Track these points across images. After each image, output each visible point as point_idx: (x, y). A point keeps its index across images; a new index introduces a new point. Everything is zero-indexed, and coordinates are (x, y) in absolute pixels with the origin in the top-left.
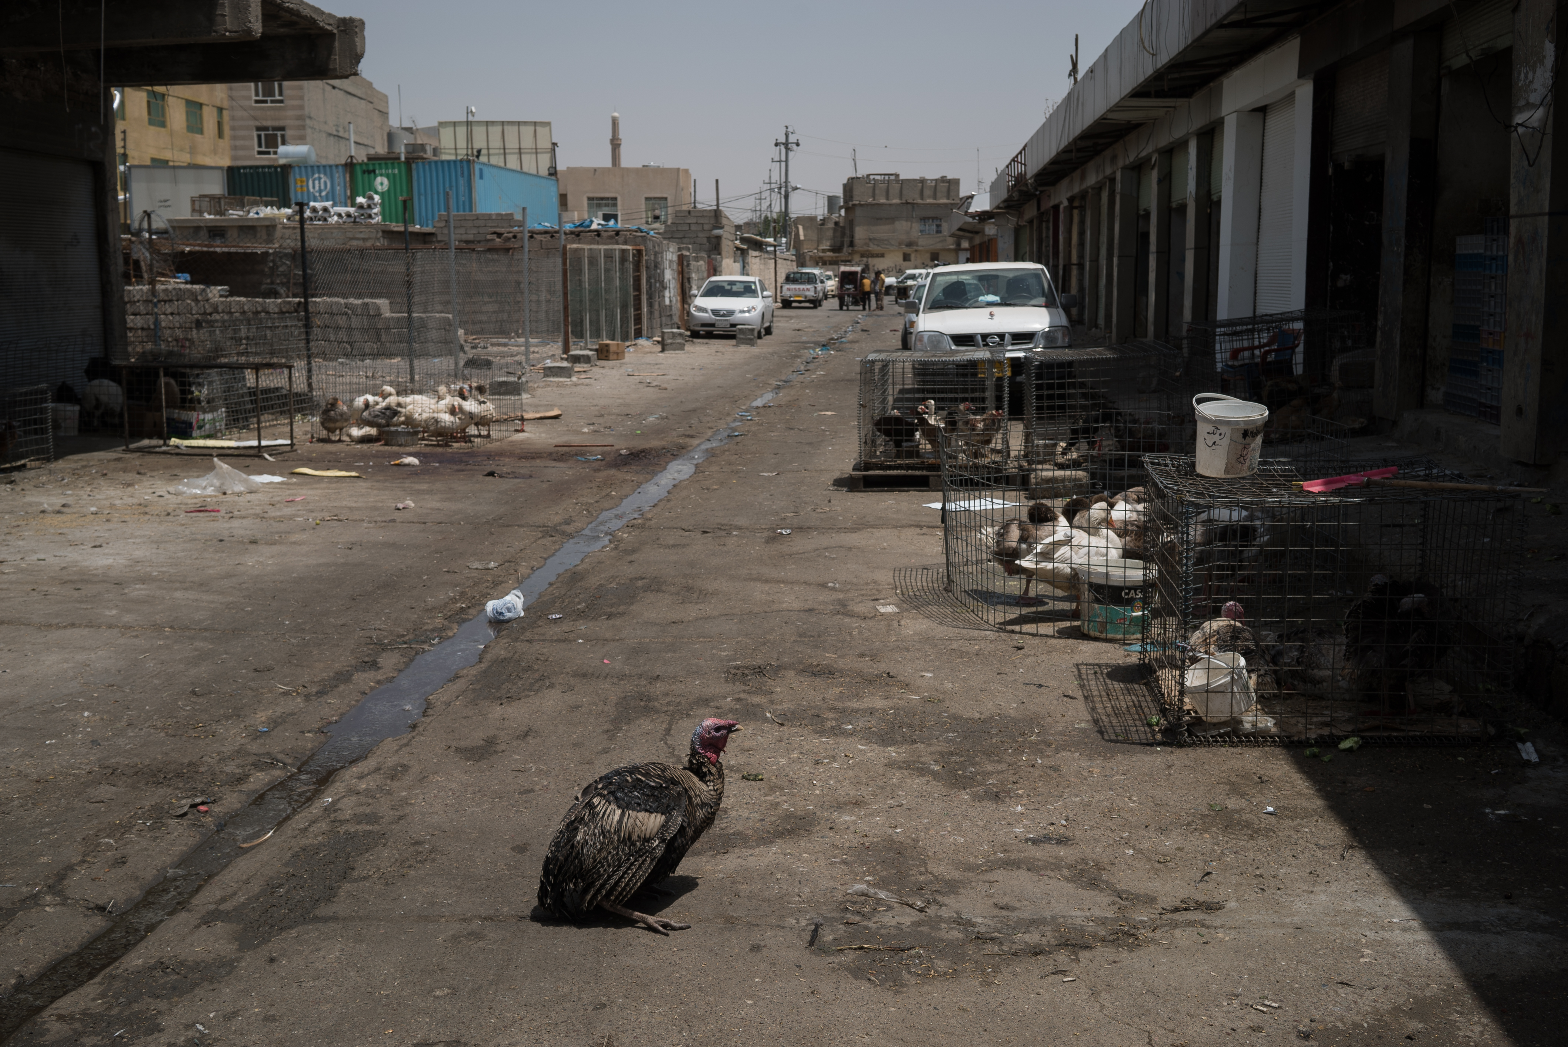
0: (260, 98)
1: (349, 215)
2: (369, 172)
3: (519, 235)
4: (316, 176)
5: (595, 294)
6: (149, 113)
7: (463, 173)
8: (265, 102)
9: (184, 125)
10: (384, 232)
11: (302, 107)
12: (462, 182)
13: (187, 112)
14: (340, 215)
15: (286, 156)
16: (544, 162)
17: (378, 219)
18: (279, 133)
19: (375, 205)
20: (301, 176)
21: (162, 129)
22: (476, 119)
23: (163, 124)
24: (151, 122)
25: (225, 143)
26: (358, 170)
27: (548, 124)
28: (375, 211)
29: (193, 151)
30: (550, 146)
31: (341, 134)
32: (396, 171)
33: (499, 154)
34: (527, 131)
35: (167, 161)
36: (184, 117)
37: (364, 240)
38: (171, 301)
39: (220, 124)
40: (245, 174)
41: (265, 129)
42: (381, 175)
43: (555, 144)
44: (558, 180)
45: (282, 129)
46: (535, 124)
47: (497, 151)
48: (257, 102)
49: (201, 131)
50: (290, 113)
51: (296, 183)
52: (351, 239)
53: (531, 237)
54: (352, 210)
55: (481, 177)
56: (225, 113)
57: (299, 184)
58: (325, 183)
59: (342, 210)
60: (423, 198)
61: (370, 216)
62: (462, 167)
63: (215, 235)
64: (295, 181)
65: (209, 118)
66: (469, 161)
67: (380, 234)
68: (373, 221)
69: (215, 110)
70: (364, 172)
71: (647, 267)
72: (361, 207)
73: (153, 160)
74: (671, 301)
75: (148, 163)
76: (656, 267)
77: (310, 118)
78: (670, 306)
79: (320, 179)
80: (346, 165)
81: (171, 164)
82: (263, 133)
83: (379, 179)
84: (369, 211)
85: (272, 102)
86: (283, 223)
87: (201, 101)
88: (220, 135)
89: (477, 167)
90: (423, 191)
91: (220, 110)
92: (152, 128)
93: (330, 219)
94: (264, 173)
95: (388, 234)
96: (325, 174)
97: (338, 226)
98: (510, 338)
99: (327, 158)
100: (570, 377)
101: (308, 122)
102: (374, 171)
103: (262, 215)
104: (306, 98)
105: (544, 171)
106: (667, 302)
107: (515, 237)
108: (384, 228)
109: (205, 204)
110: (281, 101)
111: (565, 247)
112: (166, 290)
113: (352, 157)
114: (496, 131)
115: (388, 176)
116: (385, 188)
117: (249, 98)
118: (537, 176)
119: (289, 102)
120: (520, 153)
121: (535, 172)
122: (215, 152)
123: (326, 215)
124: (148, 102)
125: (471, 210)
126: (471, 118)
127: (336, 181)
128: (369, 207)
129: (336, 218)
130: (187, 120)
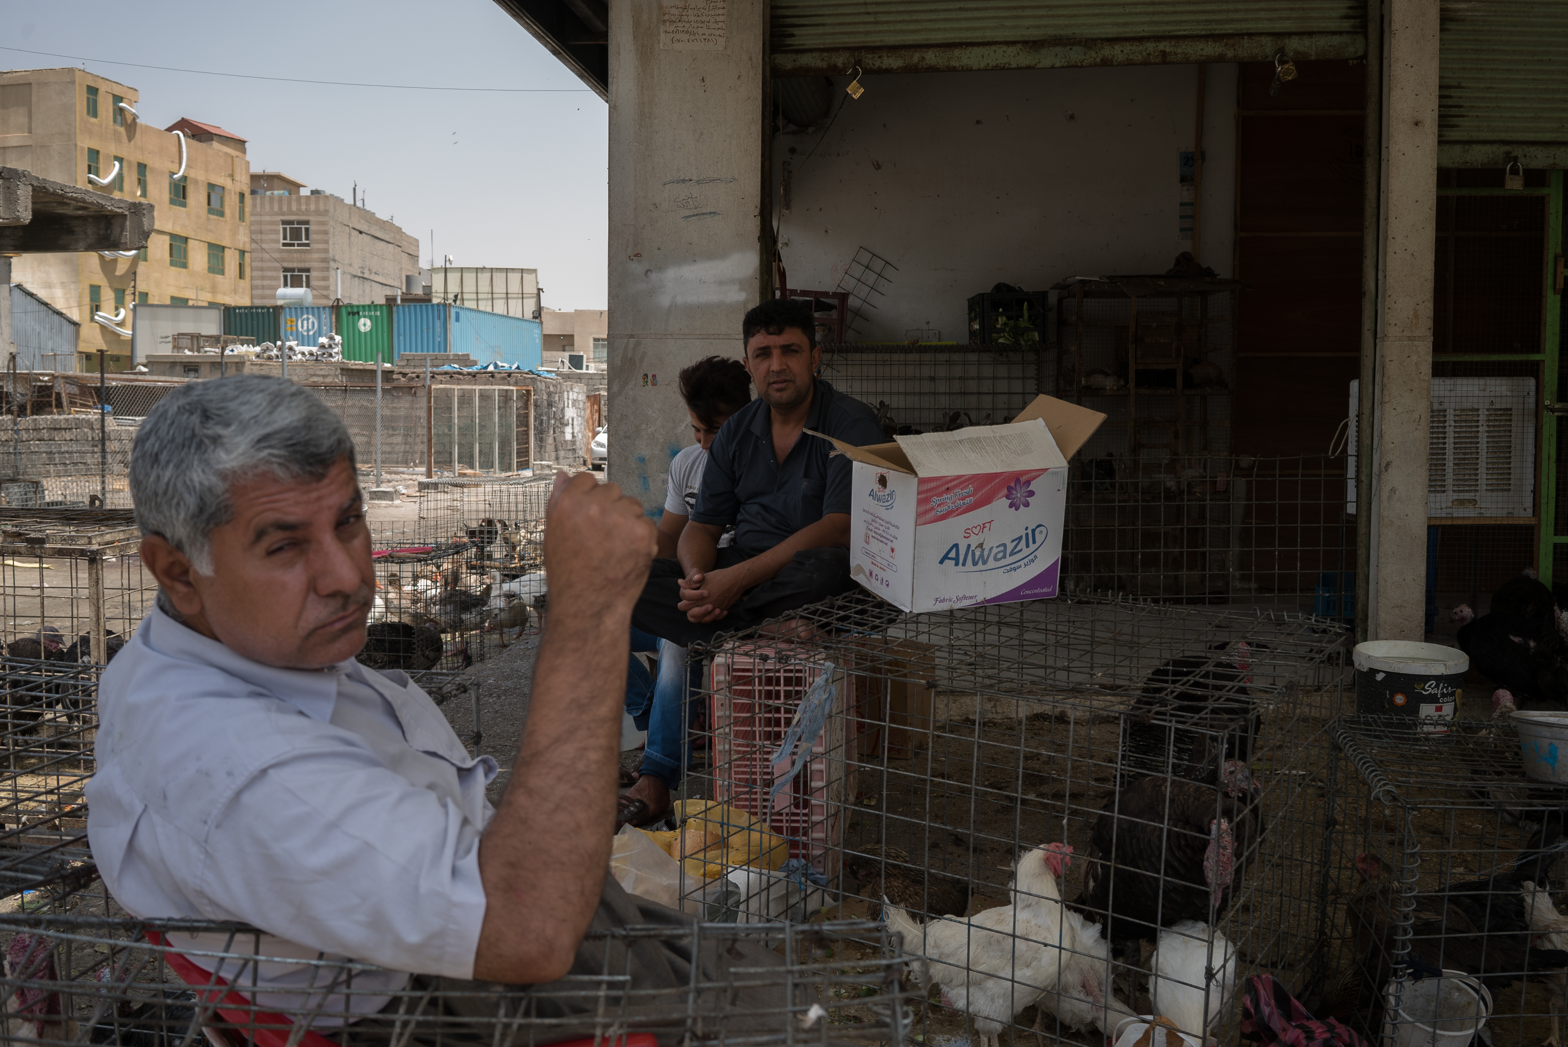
0: (288, 241)
1: (311, 354)
2: (354, 314)
3: (422, 376)
4: (305, 316)
5: (466, 430)
6: (171, 255)
7: (439, 316)
8: (293, 245)
9: (206, 266)
10: (342, 369)
11: (326, 251)
12: (438, 324)
13: (209, 255)
14: (303, 354)
15: (284, 297)
16: (530, 306)
17: (338, 358)
18: (304, 274)
19: (337, 345)
20: (291, 316)
21: (184, 270)
22: (453, 266)
23: (185, 266)
24: (172, 264)
25: (245, 284)
26: (344, 312)
27: (535, 271)
28: (336, 350)
29: (214, 290)
30: (535, 291)
31: (366, 276)
32: (378, 313)
33: (487, 299)
34: (514, 278)
35: (187, 300)
36: (206, 259)
37: (324, 376)
38: (70, 429)
39: (241, 266)
40: (240, 314)
41: (292, 270)
42: (365, 317)
43: (539, 290)
44: (542, 323)
45: (308, 270)
46: (522, 271)
47: (485, 296)
48: (284, 245)
49: (222, 272)
50: (315, 256)
51: (286, 323)
52: (312, 375)
53: (433, 377)
54: (314, 349)
55: (457, 320)
56: (247, 255)
57: (289, 323)
58: (313, 323)
59: (306, 349)
60: (402, 338)
61: (331, 355)
62: (439, 311)
63: (190, 370)
64: (285, 320)
65: (231, 261)
66: (445, 305)
67: (339, 371)
68: (333, 360)
69: (237, 253)
70: (349, 314)
71: (536, 406)
72: (322, 346)
73: (173, 298)
74: (573, 436)
75: (168, 302)
76: (550, 405)
77: (334, 260)
78: (573, 442)
79: (308, 319)
80: (333, 306)
81: (190, 303)
82: (289, 274)
83: (362, 320)
84: (330, 351)
85: (299, 245)
86: (252, 361)
87: (223, 244)
88: (241, 275)
89: (453, 311)
90: (402, 332)
91: (242, 253)
92: (173, 268)
93: (294, 358)
94: (257, 313)
95: (346, 371)
96: (313, 315)
97: (301, 364)
98: (409, 468)
99: (350, 298)
100: (392, 500)
101: (332, 264)
102: (358, 313)
103: (236, 353)
104: (331, 242)
105: (529, 315)
106: (568, 437)
107: (418, 377)
108: (342, 366)
109: (186, 342)
110: (308, 245)
111: (430, 387)
112: (67, 420)
113: (338, 300)
114: (485, 278)
115: (370, 318)
116: (368, 328)
117: (278, 241)
118: (522, 319)
119: (314, 246)
120: (507, 298)
121: (520, 316)
122: (235, 291)
123: (291, 353)
124: (171, 245)
125: (446, 351)
126: (448, 266)
127: (323, 321)
128: (330, 346)
129: (300, 356)
130: (209, 262)
